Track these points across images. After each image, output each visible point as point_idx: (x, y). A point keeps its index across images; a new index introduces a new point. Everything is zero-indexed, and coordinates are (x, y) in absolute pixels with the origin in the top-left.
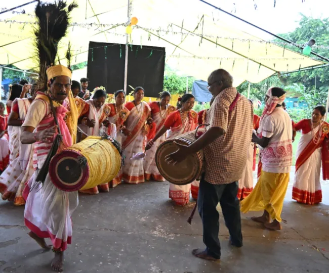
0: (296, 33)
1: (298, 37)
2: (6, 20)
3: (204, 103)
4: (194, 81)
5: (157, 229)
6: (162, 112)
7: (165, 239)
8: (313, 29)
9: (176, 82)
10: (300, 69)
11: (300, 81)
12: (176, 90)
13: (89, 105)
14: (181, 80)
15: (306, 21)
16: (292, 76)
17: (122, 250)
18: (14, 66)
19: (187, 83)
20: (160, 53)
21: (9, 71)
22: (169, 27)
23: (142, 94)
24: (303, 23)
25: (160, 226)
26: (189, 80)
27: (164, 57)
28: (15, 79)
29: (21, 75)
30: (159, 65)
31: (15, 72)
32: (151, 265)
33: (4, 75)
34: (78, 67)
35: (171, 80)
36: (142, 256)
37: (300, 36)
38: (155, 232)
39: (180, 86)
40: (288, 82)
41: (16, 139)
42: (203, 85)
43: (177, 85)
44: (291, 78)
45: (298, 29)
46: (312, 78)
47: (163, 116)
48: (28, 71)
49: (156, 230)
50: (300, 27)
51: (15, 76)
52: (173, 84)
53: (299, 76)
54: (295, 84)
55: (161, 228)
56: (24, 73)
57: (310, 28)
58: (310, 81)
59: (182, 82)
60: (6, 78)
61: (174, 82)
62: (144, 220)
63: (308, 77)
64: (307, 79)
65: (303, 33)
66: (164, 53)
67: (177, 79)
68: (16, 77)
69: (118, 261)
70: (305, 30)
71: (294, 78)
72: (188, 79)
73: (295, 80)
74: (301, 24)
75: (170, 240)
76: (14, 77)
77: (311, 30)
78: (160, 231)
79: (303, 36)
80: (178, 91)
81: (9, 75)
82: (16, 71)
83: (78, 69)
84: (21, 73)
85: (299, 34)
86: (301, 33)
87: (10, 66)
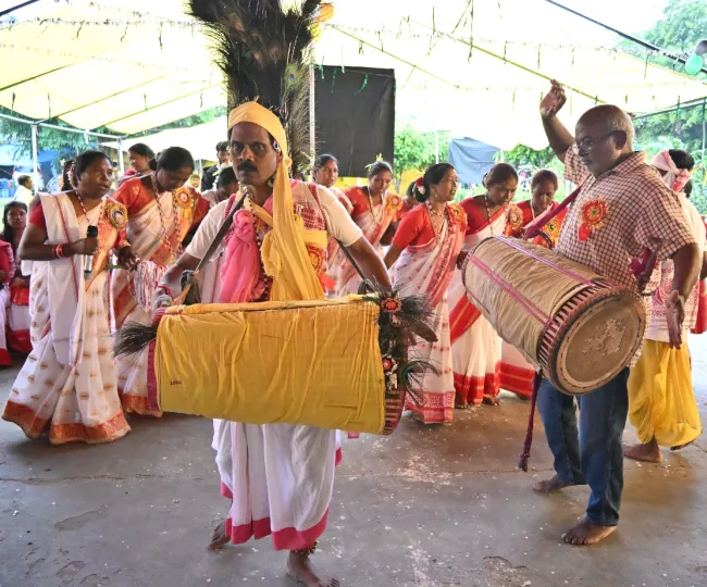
0: (657, 30)
1: (662, 41)
2: (42, 19)
3: (474, 185)
4: (450, 141)
5: (412, 463)
6: (376, 210)
7: (430, 486)
8: (693, 22)
9: (414, 143)
10: (678, 104)
11: (668, 131)
12: (415, 160)
13: (208, 203)
14: (423, 139)
15: (676, 6)
16: (651, 121)
17: (343, 518)
18: (62, 121)
19: (436, 145)
20: (383, 80)
21: (51, 133)
22: (404, 22)
23: (335, 171)
24: (669, 11)
25: (417, 458)
26: (440, 139)
27: (393, 90)
28: (65, 150)
29: (77, 141)
30: (383, 107)
31: (64, 134)
32: (411, 547)
33: (41, 142)
34: (203, 119)
35: (404, 140)
36: (387, 528)
37: (666, 38)
38: (409, 472)
39: (421, 151)
40: (643, 135)
41: (40, 290)
42: (469, 148)
43: (416, 150)
44: (649, 125)
45: (659, 23)
46: (693, 124)
47: (377, 219)
48: (94, 131)
49: (408, 468)
50: (664, 18)
51: (64, 142)
52: (408, 149)
53: (666, 122)
54: (661, 138)
55: (420, 461)
56: (86, 137)
57: (685, 19)
58: (689, 130)
59: (426, 144)
60: (45, 148)
61: (410, 144)
62: (379, 446)
63: (684, 122)
64: (684, 127)
65: (671, 32)
66: (393, 81)
67: (415, 136)
68: (66, 146)
69: (337, 543)
70: (675, 23)
71: (655, 126)
72: (437, 136)
73: (657, 130)
74: (665, 12)
75: (444, 486)
76: (62, 146)
77: (687, 23)
78: (418, 469)
79: (671, 38)
80: (418, 164)
81: (50, 141)
82: (66, 132)
83: (202, 122)
84: (77, 136)
85: (663, 33)
86: (667, 31)
87: (54, 121)
